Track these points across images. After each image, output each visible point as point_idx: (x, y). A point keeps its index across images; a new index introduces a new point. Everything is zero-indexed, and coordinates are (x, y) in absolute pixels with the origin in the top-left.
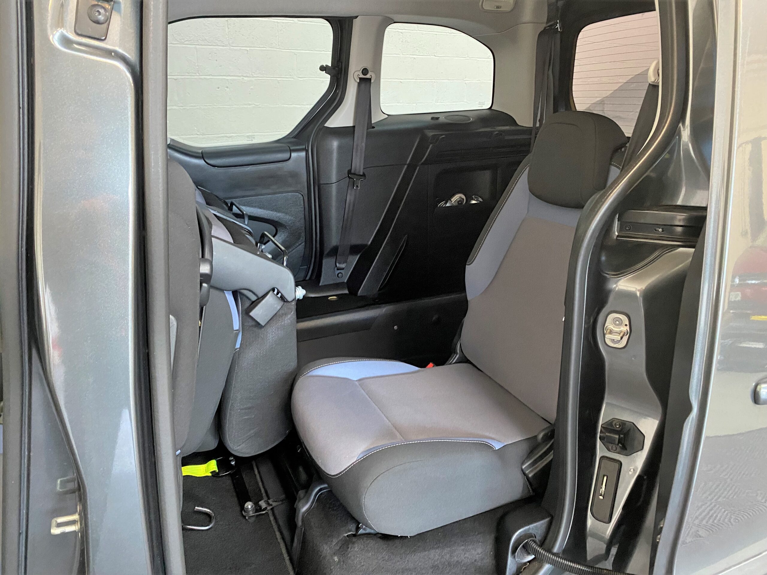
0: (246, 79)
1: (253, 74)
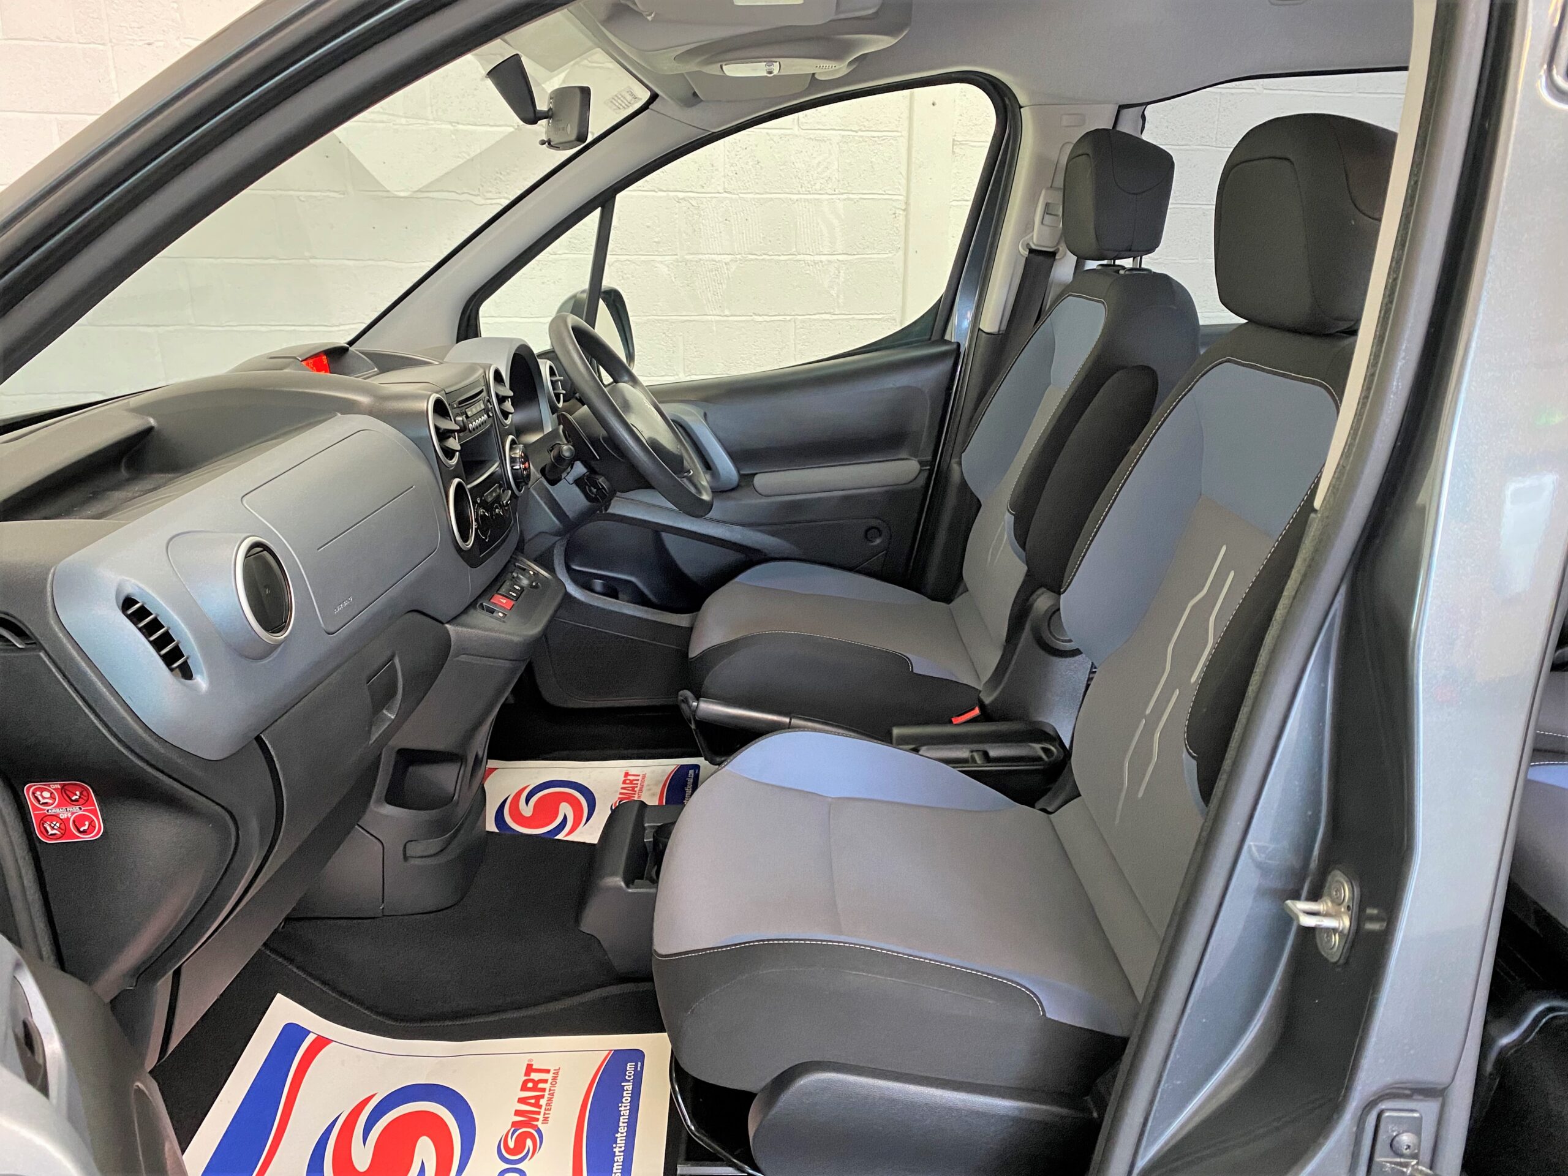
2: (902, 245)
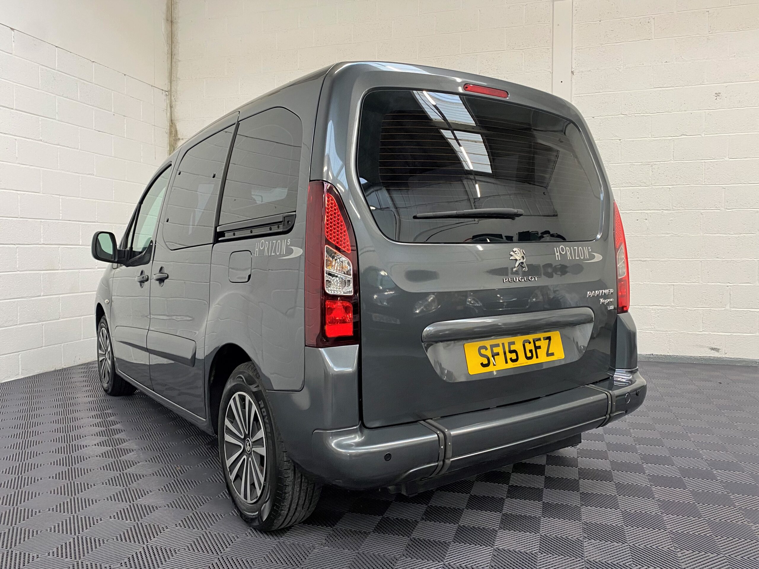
0: (665, 212)
1: (674, 208)
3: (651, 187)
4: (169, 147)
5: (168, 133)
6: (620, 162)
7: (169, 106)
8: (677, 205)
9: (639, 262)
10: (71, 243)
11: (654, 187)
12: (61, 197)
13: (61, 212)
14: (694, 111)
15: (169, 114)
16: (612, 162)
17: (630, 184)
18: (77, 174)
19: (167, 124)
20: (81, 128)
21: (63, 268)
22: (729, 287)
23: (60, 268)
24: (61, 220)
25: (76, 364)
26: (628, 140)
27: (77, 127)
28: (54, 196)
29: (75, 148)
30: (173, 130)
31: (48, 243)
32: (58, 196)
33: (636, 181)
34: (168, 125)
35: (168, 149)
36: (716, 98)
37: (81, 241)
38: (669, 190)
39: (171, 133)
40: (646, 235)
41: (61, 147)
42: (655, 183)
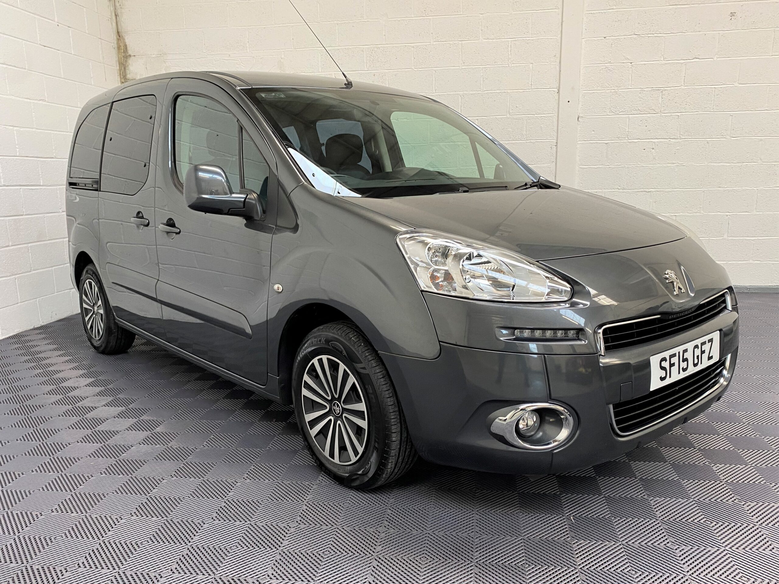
2: (554, 160)
3: (659, 115)
4: (118, 65)
5: (116, 49)
6: (630, 88)
7: (113, 14)
8: (685, 133)
9: (644, 193)
10: (32, 184)
11: (663, 114)
12: (15, 128)
13: (17, 147)
14: (708, 32)
15: (114, 24)
16: (622, 88)
17: (639, 111)
18: (29, 100)
19: (113, 37)
20: (25, 42)
21: (28, 213)
22: (729, 216)
23: (24, 214)
24: (18, 156)
25: (54, 321)
26: (639, 63)
27: (21, 40)
28: (7, 127)
29: (22, 68)
30: (122, 45)
31: (9, 185)
32: (11, 128)
33: (645, 108)
34: (115, 38)
35: (118, 68)
36: (731, 17)
37: (42, 181)
38: (677, 117)
39: (119, 48)
40: (652, 165)
41: (7, 66)
42: (665, 110)
